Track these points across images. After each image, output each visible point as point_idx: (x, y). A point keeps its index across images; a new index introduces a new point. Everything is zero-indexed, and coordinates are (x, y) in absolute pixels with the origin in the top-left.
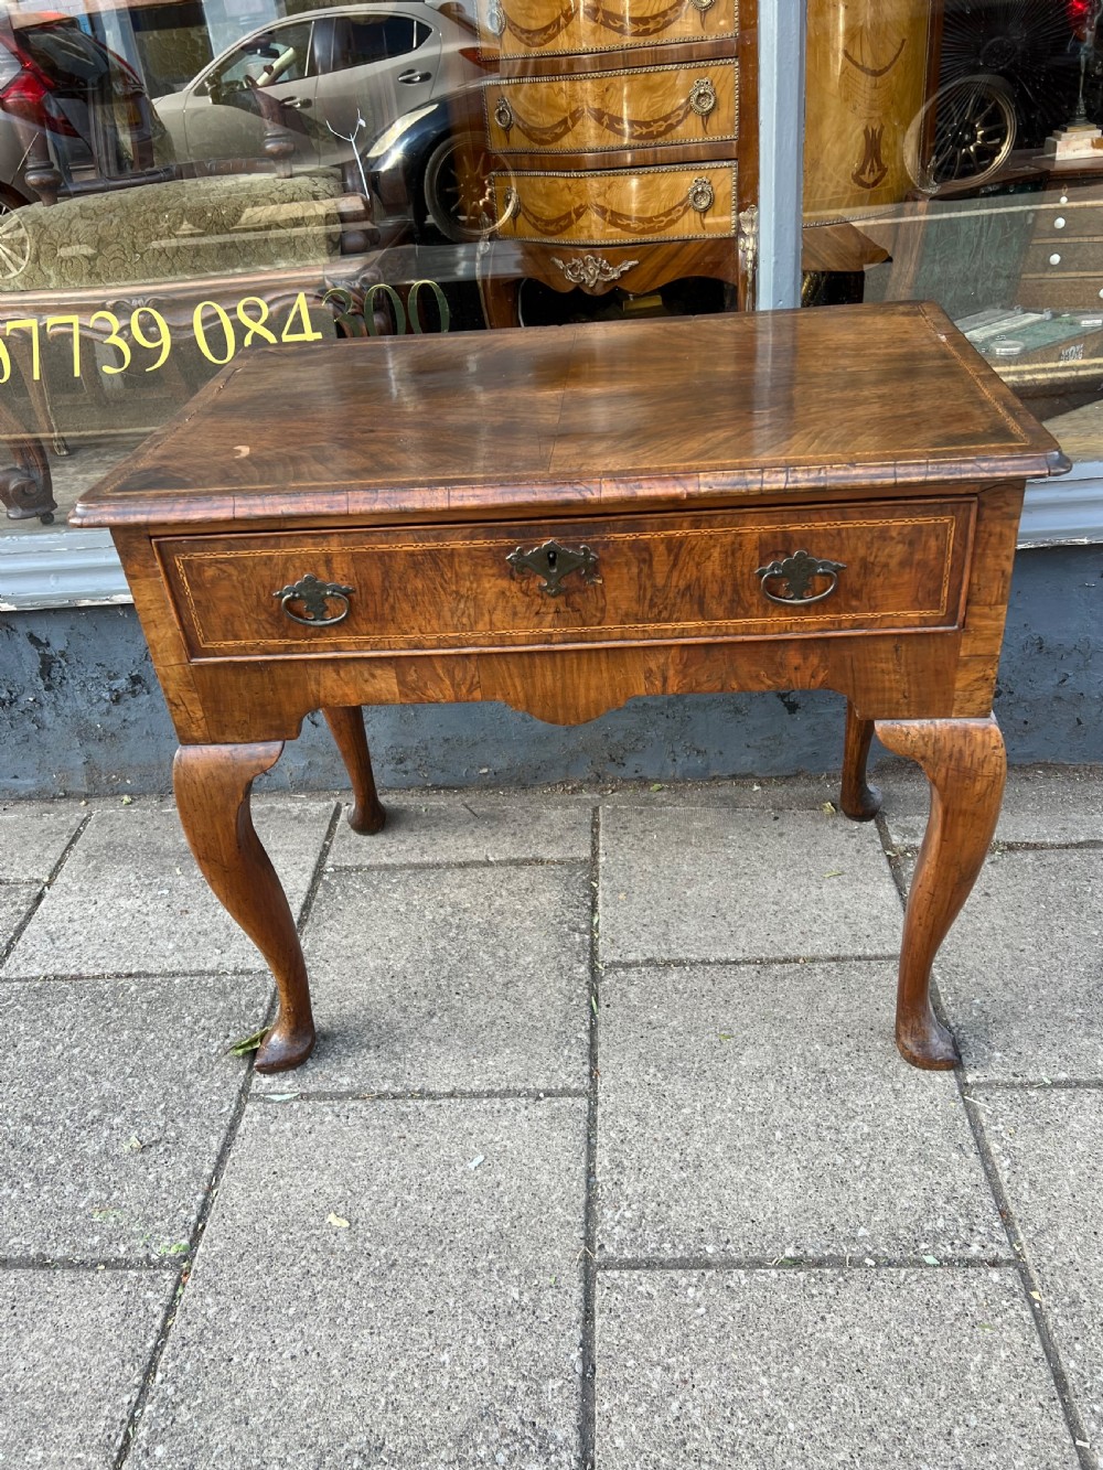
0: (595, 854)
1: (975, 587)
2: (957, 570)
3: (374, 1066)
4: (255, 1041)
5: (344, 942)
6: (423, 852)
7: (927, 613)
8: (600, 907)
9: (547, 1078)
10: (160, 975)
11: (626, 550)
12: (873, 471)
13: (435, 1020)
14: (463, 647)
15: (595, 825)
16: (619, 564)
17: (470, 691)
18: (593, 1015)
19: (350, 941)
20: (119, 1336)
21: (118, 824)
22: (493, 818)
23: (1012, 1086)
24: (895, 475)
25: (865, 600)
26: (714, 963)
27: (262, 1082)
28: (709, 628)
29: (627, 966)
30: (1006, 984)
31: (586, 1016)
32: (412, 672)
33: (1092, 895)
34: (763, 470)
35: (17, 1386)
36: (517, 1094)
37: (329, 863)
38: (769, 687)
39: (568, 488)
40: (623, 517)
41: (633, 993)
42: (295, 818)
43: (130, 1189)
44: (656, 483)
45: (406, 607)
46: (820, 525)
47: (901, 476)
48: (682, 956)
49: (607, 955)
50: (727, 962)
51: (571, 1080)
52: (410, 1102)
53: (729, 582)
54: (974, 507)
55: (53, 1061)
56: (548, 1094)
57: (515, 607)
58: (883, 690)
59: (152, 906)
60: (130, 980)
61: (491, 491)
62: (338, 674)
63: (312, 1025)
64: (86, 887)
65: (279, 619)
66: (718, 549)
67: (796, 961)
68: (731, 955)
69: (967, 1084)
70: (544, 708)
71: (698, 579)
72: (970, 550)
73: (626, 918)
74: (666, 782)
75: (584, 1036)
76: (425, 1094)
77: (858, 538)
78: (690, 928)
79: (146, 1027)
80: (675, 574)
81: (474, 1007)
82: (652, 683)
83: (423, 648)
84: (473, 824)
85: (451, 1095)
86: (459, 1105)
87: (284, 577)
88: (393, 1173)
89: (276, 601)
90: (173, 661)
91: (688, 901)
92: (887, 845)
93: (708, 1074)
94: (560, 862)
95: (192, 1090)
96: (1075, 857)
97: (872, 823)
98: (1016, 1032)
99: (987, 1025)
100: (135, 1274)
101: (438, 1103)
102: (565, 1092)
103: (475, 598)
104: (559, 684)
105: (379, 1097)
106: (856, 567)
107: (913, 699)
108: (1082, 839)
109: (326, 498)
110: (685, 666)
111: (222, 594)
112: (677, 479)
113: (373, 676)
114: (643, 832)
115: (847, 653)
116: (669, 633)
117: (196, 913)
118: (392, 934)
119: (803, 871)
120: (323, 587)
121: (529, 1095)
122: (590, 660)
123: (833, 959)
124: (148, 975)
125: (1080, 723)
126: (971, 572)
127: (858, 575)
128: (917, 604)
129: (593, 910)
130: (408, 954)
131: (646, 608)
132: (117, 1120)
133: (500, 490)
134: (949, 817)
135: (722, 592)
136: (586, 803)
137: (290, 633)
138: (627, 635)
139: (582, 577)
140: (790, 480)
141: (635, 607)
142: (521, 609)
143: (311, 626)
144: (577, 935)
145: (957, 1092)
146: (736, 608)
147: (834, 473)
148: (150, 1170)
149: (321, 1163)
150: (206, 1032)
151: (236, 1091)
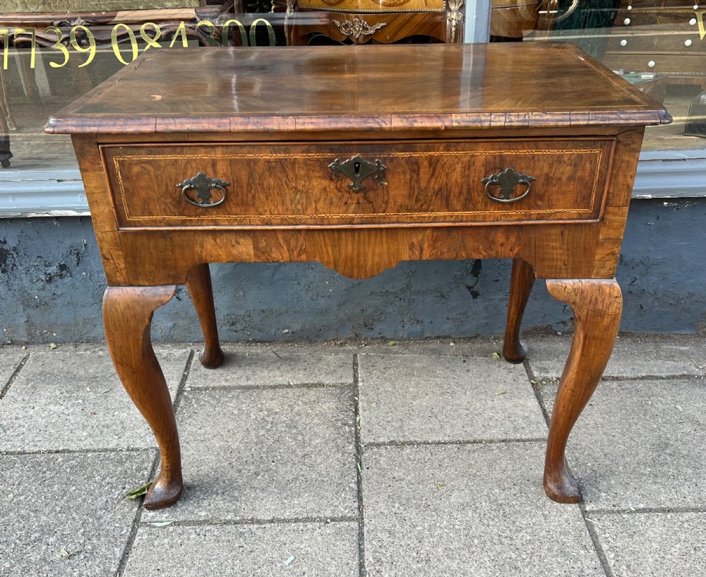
0: (356, 381)
1: (611, 195)
2: (602, 183)
3: (221, 504)
4: (144, 490)
5: (199, 431)
6: (248, 379)
7: (582, 211)
8: (360, 411)
9: (332, 510)
10: (78, 452)
11: (403, 163)
12: (557, 117)
13: (259, 477)
14: (297, 225)
15: (355, 364)
16: (399, 172)
17: (299, 255)
18: (359, 473)
19: (203, 431)
21: (47, 361)
22: (292, 360)
23: (613, 512)
24: (570, 120)
25: (546, 202)
26: (431, 444)
27: (148, 515)
28: (451, 216)
29: (378, 445)
30: (605, 455)
31: (355, 474)
32: (263, 241)
33: (652, 405)
34: (491, 113)
36: (313, 520)
37: (187, 385)
38: (485, 256)
39: (371, 120)
40: (403, 142)
41: (383, 460)
42: (165, 358)
44: (426, 119)
45: (262, 197)
46: (522, 152)
47: (573, 120)
48: (412, 439)
49: (366, 438)
50: (439, 443)
51: (347, 511)
52: (246, 526)
53: (465, 187)
54: (614, 143)
55: (6, 504)
56: (333, 520)
57: (332, 198)
58: (553, 259)
59: (71, 410)
60: (58, 454)
61: (322, 120)
62: (215, 241)
63: (181, 479)
64: (27, 398)
65: (179, 202)
66: (460, 165)
67: (481, 442)
68: (441, 438)
69: (586, 511)
70: (345, 267)
71: (447, 184)
72: (610, 171)
73: (376, 417)
74: (398, 340)
75: (354, 486)
76: (253, 521)
77: (545, 161)
78: (416, 423)
79: (69, 482)
80: (433, 180)
81: (284, 469)
82: (414, 252)
83: (271, 225)
84: (279, 364)
85: (272, 521)
86: (277, 527)
87: (184, 174)
88: (236, 568)
89: (178, 190)
90: (107, 229)
91: (414, 408)
92: (531, 377)
93: (431, 507)
94: (334, 386)
95: (102, 521)
96: (640, 385)
97: (521, 365)
98: (613, 482)
99: (595, 478)
101: (263, 526)
102: (343, 519)
103: (307, 192)
104: (355, 252)
105: (225, 523)
106: (542, 179)
107: (570, 266)
108: (644, 375)
109: (217, 121)
110: (435, 241)
111: (142, 184)
112: (438, 117)
113: (238, 243)
114: (385, 368)
115: (532, 235)
116: (426, 219)
117: (101, 414)
118: (230, 427)
119: (482, 391)
120: (210, 181)
121: (321, 520)
122: (376, 236)
123: (503, 441)
124: (70, 452)
125: (642, 308)
126: (609, 186)
127: (543, 185)
128: (576, 205)
129: (356, 413)
130: (241, 438)
131: (414, 202)
132: (51, 540)
133: (328, 120)
134: (587, 341)
135: (461, 193)
136: (349, 352)
137: (186, 212)
138: (400, 220)
139: (374, 180)
140: (507, 120)
141: (407, 202)
142: (335, 200)
143: (200, 207)
144: (347, 427)
145: (581, 516)
146: (468, 204)
147: (533, 118)
148: (75, 570)
149: (189, 563)
150: (110, 485)
151: (132, 521)
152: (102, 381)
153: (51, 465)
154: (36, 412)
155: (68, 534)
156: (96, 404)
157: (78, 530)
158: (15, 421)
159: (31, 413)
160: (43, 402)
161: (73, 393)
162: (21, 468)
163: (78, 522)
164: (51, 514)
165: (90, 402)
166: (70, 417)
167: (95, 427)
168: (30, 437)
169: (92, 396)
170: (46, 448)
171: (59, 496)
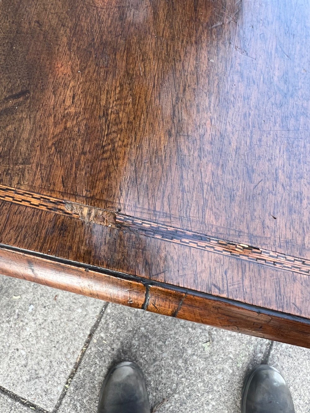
20: (298, 360)
35: (306, 403)
43: (231, 349)
100: (273, 351)
152: (11, 283)
153: (106, 342)
154: (25, 348)
155: (190, 339)
156: (43, 294)
157: (188, 332)
158: (28, 368)
159: (24, 353)
160: (12, 339)
161: (14, 311)
162: (98, 367)
163: (180, 331)
164: (163, 349)
165: (37, 299)
166: (50, 319)
167: (75, 301)
168: (58, 356)
169: (30, 296)
170: (81, 345)
171: (146, 341)
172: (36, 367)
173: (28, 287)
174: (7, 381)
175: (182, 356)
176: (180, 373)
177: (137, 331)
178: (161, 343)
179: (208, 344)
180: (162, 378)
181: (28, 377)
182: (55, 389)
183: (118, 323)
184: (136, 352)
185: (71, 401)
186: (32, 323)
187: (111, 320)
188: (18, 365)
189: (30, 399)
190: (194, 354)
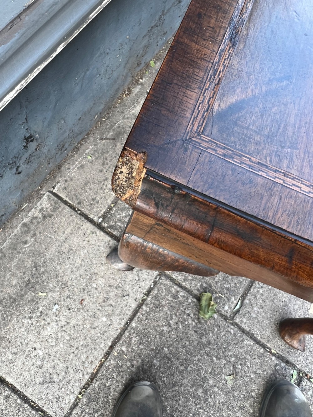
43: (254, 387)
95: (213, 342)
148: (248, 375)
149: (282, 304)
150: (179, 323)
151: (225, 323)
152: (39, 279)
153: (126, 357)
154: (43, 349)
155: (213, 369)
156: (69, 296)
157: (213, 361)
158: (43, 370)
159: (41, 353)
160: (31, 337)
161: (38, 308)
162: (114, 382)
163: (204, 358)
164: (184, 375)
165: (62, 300)
166: (73, 323)
167: (100, 308)
168: (76, 363)
169: (56, 295)
170: (101, 355)
171: (168, 363)
172: (51, 370)
173: (55, 285)
174: (19, 380)
175: (203, 385)
176: (199, 404)
177: (159, 350)
178: (182, 368)
179: (231, 377)
180: (179, 405)
181: (41, 380)
182: (67, 398)
183: (141, 339)
184: (156, 372)
185: (82, 413)
186: (54, 324)
187: (134, 335)
188: (33, 365)
189: (40, 403)
190: (215, 386)
